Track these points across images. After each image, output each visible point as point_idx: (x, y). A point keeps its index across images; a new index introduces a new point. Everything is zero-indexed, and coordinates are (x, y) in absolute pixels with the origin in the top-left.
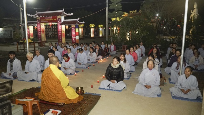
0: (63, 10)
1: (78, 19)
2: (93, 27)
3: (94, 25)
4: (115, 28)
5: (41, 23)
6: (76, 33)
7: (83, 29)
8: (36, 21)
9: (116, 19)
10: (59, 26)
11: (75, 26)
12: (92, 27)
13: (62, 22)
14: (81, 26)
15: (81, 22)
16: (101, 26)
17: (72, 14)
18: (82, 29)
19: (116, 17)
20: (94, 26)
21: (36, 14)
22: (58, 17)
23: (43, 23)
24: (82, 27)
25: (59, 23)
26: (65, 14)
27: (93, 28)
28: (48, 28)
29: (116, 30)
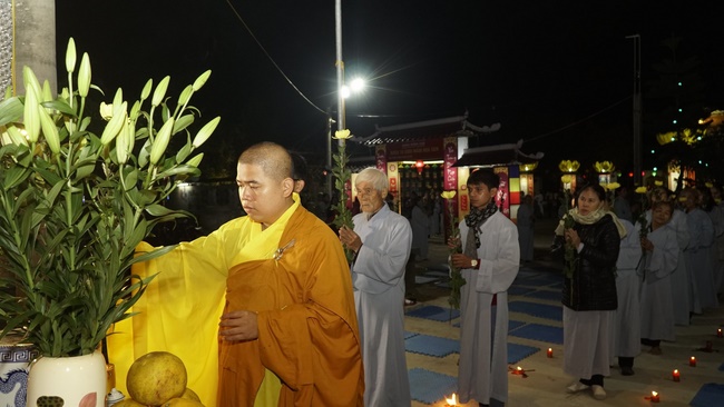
0: (463, 115)
1: (521, 142)
2: (575, 170)
3: (576, 163)
4: (674, 175)
5: (389, 164)
6: (509, 193)
7: (535, 181)
8: (373, 158)
9: (679, 137)
10: (451, 172)
11: (506, 170)
12: (570, 170)
13: (460, 157)
14: (527, 169)
15: (532, 156)
16: (605, 168)
17: (496, 127)
18: (531, 181)
19: (679, 129)
20: (575, 167)
21: (376, 134)
22: (446, 141)
23: (395, 164)
24: (529, 173)
25: (450, 161)
26: (470, 129)
27: (572, 173)
28: (410, 179)
29: (679, 181)
